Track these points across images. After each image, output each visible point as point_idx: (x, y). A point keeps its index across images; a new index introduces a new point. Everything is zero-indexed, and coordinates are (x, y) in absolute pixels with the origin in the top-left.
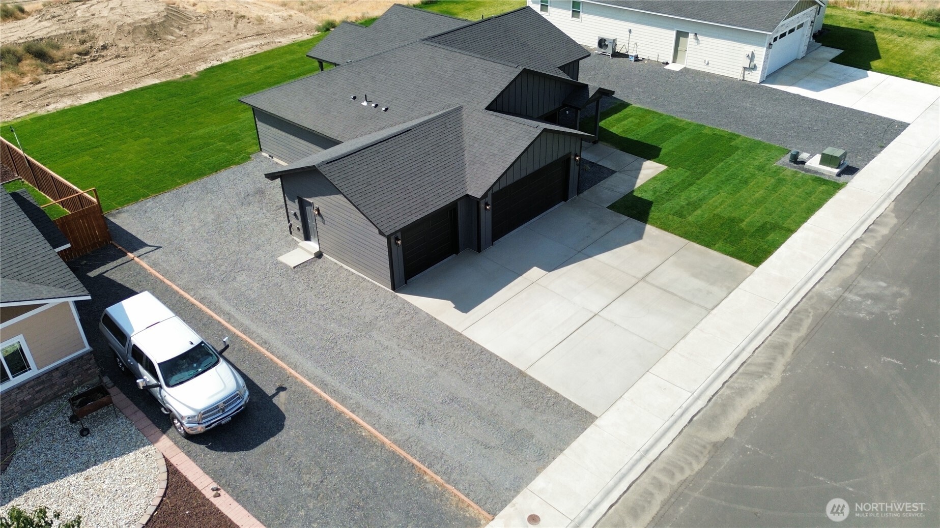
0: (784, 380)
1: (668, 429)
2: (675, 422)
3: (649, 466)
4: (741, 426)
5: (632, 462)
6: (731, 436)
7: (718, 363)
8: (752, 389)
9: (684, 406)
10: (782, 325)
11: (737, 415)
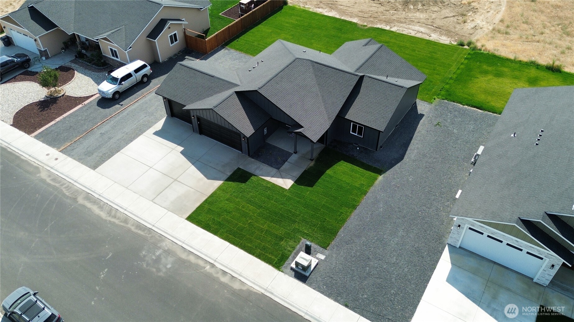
0: (106, 221)
1: (86, 187)
2: (89, 189)
3: (71, 183)
4: (84, 206)
5: (73, 178)
6: (79, 203)
7: (117, 201)
8: (102, 211)
9: (96, 191)
10: (141, 224)
11: (89, 205)
